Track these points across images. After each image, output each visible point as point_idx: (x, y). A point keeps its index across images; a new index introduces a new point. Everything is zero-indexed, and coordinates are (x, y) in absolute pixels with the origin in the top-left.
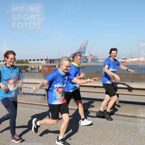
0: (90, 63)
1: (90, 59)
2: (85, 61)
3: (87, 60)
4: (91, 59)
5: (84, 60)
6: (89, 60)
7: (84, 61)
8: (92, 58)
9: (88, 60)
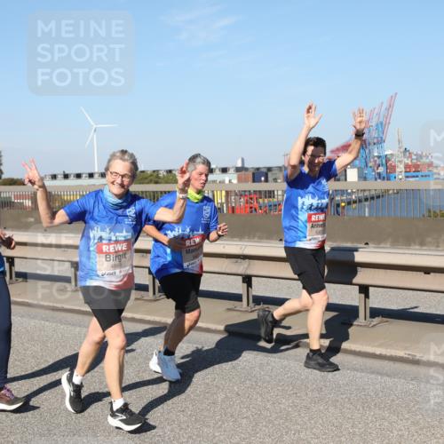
0: (400, 181)
1: (401, 168)
2: (384, 174)
3: (391, 169)
4: (407, 166)
5: (381, 170)
6: (398, 170)
7: (379, 174)
8: (409, 162)
9: (394, 168)
